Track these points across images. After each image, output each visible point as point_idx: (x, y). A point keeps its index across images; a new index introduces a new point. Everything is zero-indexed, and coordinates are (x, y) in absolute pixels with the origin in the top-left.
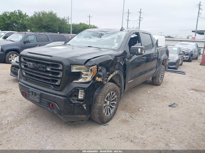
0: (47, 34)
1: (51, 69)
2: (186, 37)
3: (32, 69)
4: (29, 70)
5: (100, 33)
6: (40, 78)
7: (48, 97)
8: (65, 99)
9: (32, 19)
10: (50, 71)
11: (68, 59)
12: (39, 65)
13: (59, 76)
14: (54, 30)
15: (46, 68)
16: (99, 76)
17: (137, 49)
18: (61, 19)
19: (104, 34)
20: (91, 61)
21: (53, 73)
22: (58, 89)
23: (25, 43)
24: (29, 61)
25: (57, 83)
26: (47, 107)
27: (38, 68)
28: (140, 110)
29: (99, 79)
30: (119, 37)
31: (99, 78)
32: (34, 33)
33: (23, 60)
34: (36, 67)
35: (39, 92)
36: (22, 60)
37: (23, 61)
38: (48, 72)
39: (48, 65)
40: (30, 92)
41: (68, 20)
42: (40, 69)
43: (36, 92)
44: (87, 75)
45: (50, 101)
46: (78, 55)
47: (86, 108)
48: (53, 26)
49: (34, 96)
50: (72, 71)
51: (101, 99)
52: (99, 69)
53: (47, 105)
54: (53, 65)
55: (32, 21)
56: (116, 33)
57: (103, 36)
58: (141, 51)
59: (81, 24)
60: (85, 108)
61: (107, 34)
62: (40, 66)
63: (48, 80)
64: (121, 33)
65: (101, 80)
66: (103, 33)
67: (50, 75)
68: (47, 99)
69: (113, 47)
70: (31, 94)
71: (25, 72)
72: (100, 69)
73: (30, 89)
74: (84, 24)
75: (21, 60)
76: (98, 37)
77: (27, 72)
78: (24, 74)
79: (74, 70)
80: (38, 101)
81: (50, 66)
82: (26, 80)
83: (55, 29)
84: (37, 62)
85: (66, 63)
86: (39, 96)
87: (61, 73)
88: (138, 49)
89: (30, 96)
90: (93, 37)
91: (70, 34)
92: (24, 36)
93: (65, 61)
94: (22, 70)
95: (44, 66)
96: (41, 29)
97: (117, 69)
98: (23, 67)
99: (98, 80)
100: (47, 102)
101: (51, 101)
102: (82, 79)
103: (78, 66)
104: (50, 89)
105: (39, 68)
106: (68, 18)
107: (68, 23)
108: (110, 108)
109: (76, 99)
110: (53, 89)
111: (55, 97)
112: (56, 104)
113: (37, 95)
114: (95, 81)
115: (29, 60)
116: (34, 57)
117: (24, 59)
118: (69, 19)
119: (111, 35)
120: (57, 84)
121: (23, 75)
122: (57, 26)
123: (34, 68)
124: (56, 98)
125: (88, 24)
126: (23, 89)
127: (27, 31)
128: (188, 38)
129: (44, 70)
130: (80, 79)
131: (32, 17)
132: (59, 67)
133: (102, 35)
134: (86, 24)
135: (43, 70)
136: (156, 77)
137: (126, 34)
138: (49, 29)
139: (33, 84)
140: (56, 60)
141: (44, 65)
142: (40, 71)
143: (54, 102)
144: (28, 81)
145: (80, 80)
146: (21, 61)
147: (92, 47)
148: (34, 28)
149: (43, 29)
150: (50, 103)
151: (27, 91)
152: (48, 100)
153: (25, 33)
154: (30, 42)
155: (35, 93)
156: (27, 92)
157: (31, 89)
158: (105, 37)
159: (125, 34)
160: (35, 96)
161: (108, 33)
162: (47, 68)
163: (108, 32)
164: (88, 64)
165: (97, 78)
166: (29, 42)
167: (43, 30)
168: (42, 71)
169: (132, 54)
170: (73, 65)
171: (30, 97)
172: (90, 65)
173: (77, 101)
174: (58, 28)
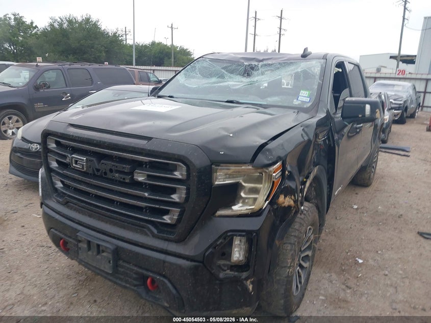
0: (87, 66)
1: (149, 176)
2: (374, 70)
3: (85, 174)
4: (76, 176)
5: (245, 63)
6: (111, 202)
7: (138, 260)
8: (196, 268)
9: (45, 33)
10: (145, 183)
11: (204, 148)
12: (110, 164)
13: (175, 197)
14: (95, 57)
15: (131, 173)
16: (288, 192)
17: (362, 105)
18: (110, 32)
19: (260, 66)
20: (269, 150)
21: (153, 189)
22: (172, 237)
23: (37, 88)
24: (75, 150)
25: (167, 219)
26: (135, 288)
27: (105, 174)
28: (361, 261)
29: (285, 201)
30: (306, 75)
31: (285, 197)
32: (58, 64)
33: (54, 145)
34: (98, 170)
35: (109, 244)
36: (52, 146)
37: (54, 148)
38: (139, 185)
39: (140, 165)
40: (80, 241)
41: (126, 35)
42: (111, 177)
43: (100, 243)
44: (256, 191)
45: (147, 270)
46: (226, 134)
47: (253, 288)
48: (93, 50)
49: (95, 253)
50: (216, 183)
51: (292, 255)
52: (287, 173)
53: (135, 282)
54: (153, 166)
55: (45, 38)
56: (291, 63)
57: (255, 73)
58: (373, 111)
59: (153, 43)
60: (251, 287)
61: (266, 65)
62: (113, 168)
63: (139, 209)
64: (308, 63)
65: (292, 203)
66: (256, 63)
67: (146, 194)
68: (136, 266)
69: (296, 102)
70: (85, 246)
71: (62, 182)
72: (289, 172)
73: (79, 231)
74: (159, 44)
75: (49, 147)
76: (243, 75)
77: (67, 182)
78: (59, 185)
79: (221, 179)
80: (108, 268)
81: (146, 167)
82: (66, 204)
83: (98, 55)
84: (101, 157)
85: (199, 161)
86: (110, 256)
87: (182, 189)
88: (364, 107)
89: (80, 251)
90: (229, 74)
91: (132, 67)
92: (33, 74)
93: (196, 154)
94: (52, 174)
95: (127, 168)
96: (67, 57)
97: (314, 162)
98: (54, 165)
99: (284, 203)
100: (137, 273)
101: (152, 272)
102: (240, 205)
103: (233, 168)
104: (146, 234)
105: (108, 172)
106: (126, 31)
107: (124, 43)
108: (300, 271)
109: (228, 265)
110: (154, 236)
111: (164, 262)
112: (166, 281)
113: (103, 251)
114: (275, 207)
115: (72, 147)
116: (91, 139)
117: (57, 143)
118: (127, 33)
119: (279, 68)
120: (169, 221)
121: (56, 190)
122: (103, 48)
123: (91, 172)
124: (166, 264)
125: (169, 44)
126: (56, 230)
127: (35, 60)
128: (378, 70)
129: (127, 181)
130: (235, 205)
131: (47, 29)
132: (176, 170)
133: (253, 68)
134: (165, 44)
135: (124, 179)
136: (366, 168)
137: (322, 65)
138: (84, 56)
139: (89, 218)
140: (166, 151)
141: (124, 166)
142: (112, 181)
143: (160, 275)
144: (71, 208)
145: (238, 208)
146: (48, 149)
147: (238, 103)
148: (52, 54)
149: (72, 55)
150: (144, 278)
151: (70, 237)
152: (140, 267)
153: (37, 65)
154: (49, 87)
155: (98, 246)
156: (70, 240)
157: (83, 233)
158: (263, 74)
159: (320, 66)
160: (98, 253)
161: (270, 65)
162: (135, 174)
163: (270, 62)
164: (262, 159)
165: (281, 198)
166: (47, 86)
167: (71, 57)
168: (116, 181)
169: (348, 120)
170: (218, 163)
171: (82, 256)
172: (267, 162)
173: (228, 271)
174: (104, 54)
